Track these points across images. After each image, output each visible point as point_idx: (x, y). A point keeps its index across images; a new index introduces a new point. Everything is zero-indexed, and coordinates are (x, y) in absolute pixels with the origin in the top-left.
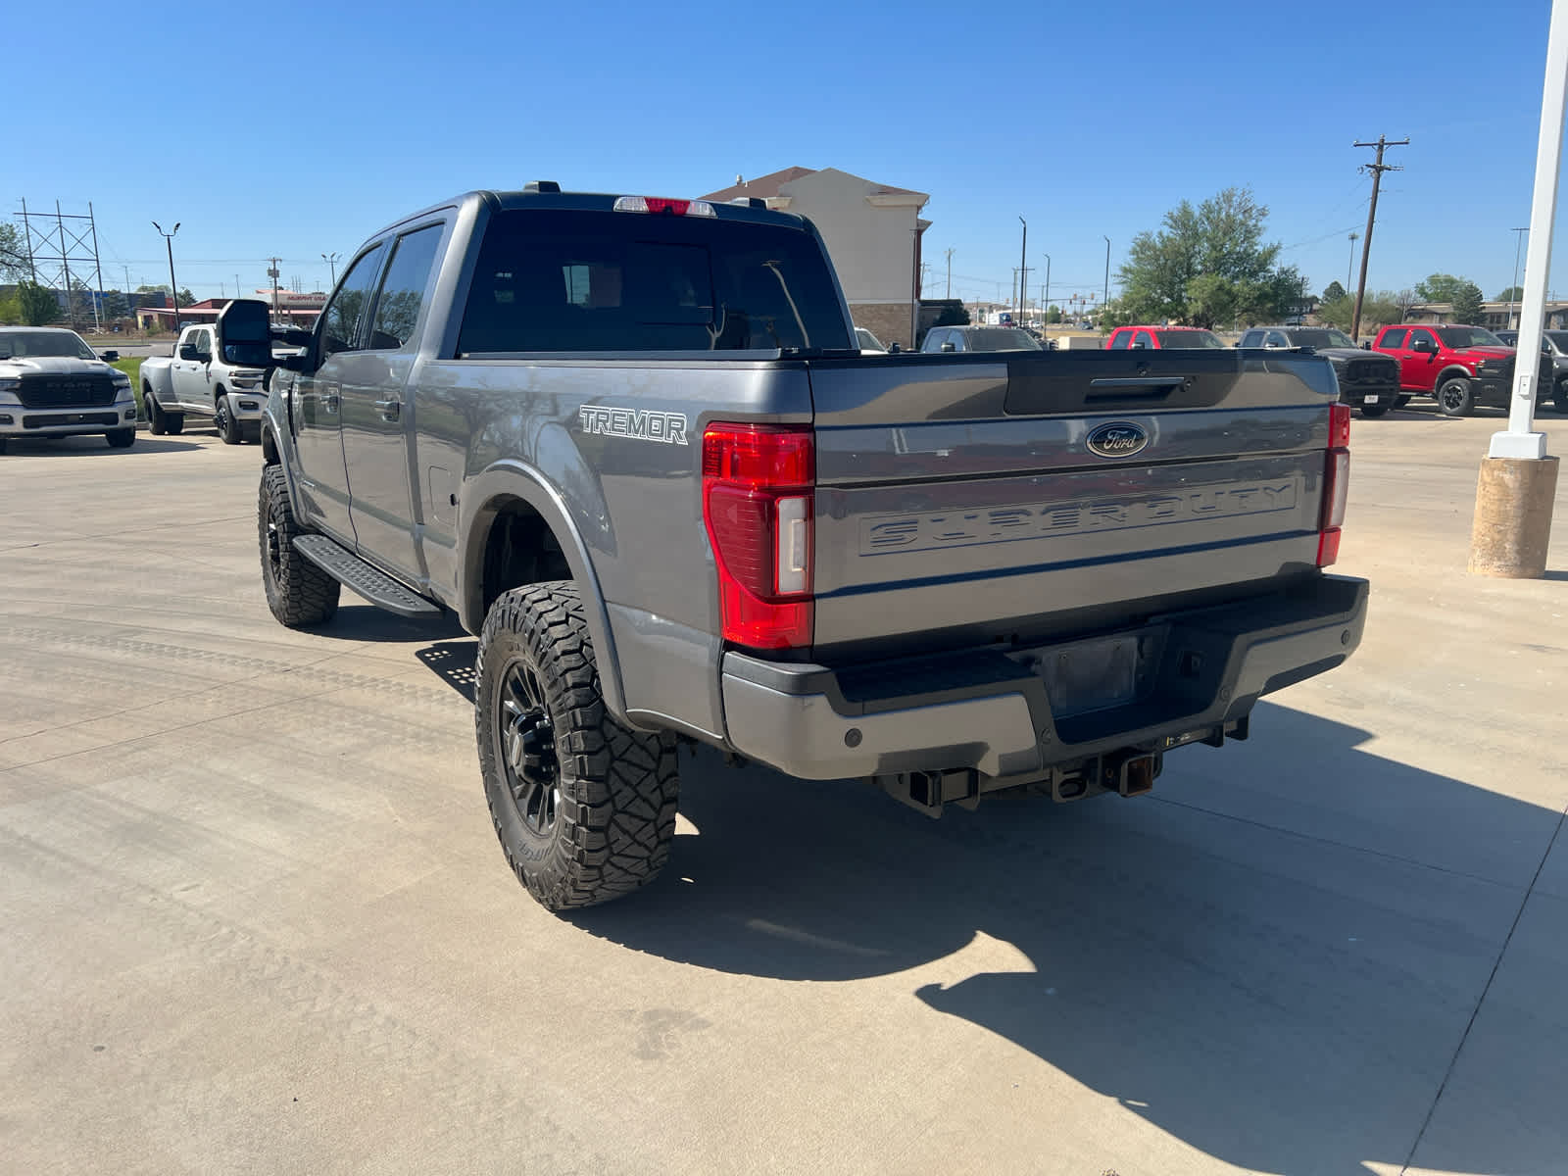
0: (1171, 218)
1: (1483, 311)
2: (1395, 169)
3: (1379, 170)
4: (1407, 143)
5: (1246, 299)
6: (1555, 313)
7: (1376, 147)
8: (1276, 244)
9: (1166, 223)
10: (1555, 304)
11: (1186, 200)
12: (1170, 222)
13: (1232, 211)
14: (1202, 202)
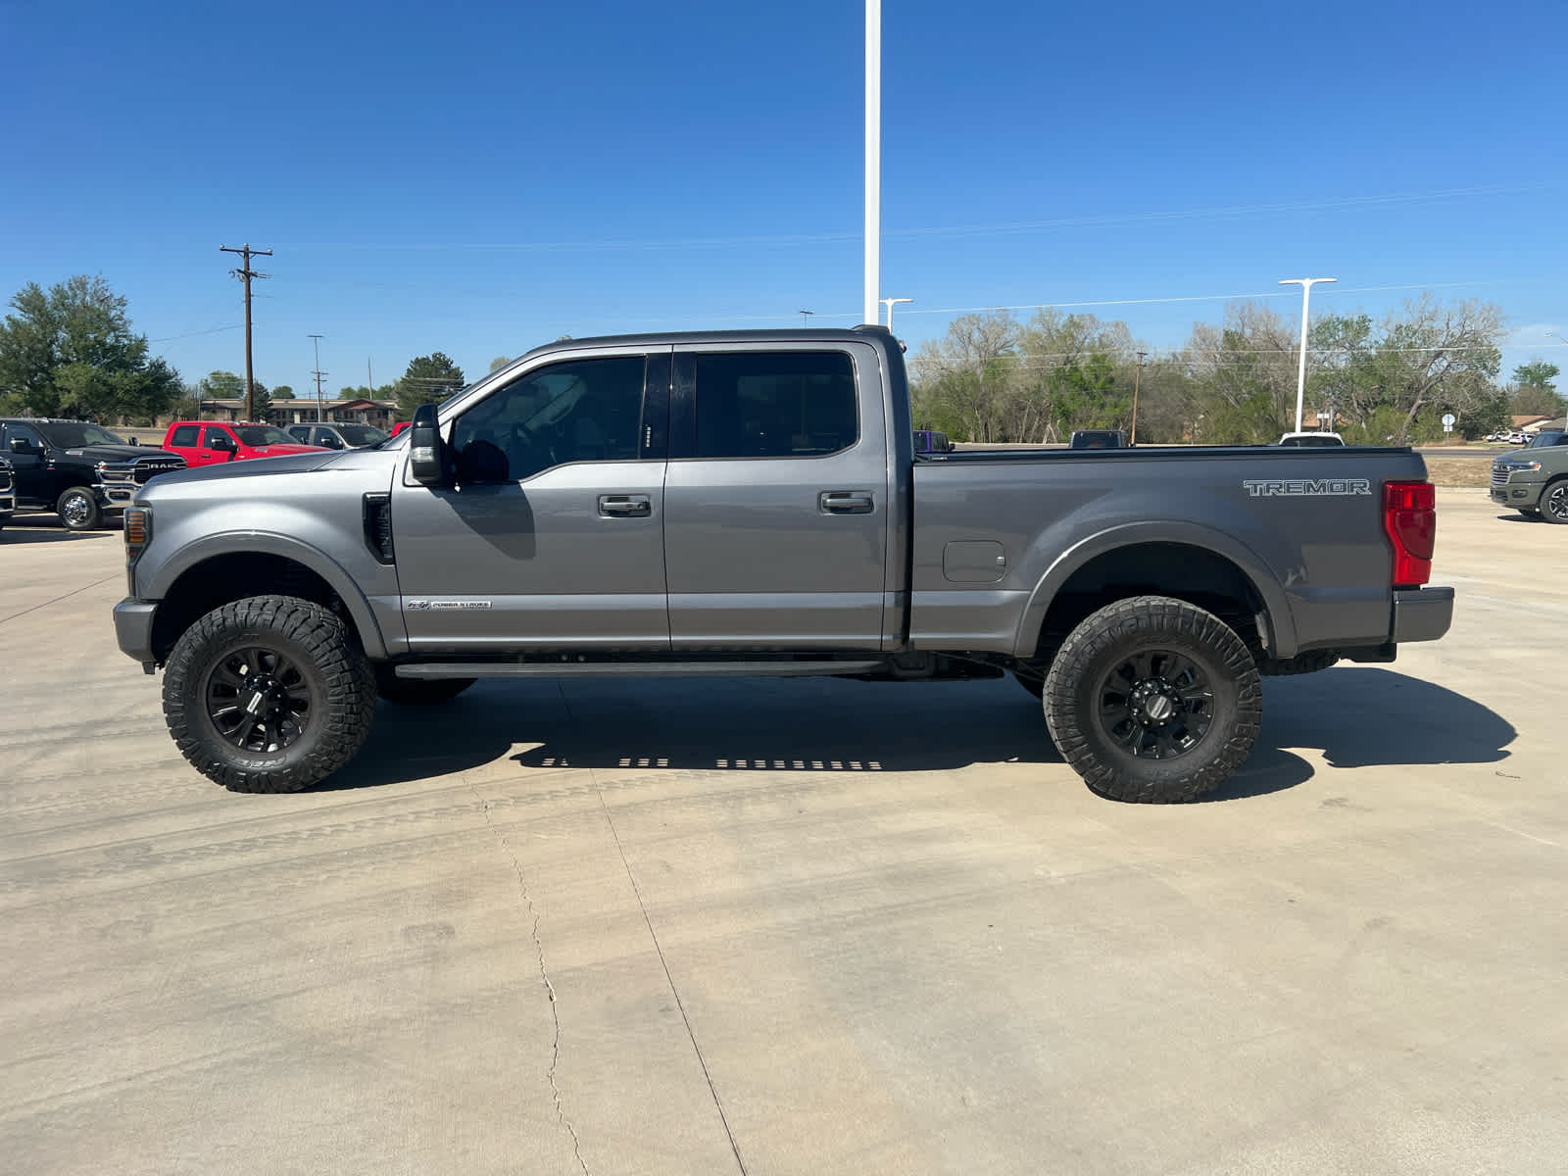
0: (22, 300)
1: (272, 407)
2: (263, 277)
3: (248, 275)
4: (271, 254)
5: (127, 392)
6: (330, 410)
7: (243, 254)
8: (141, 337)
9: (13, 305)
10: (327, 402)
11: (35, 283)
12: (18, 304)
13: (88, 298)
14: (53, 286)
